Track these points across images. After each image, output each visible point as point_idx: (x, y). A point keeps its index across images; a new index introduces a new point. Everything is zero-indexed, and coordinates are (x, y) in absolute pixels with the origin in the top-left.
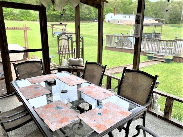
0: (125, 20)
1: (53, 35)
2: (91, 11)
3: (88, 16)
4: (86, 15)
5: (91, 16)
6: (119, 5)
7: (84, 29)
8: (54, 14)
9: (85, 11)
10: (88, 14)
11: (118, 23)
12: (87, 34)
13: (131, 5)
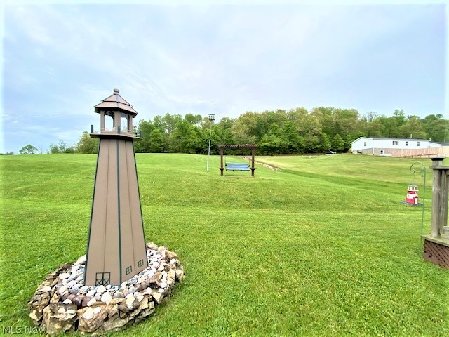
0: (396, 149)
1: (222, 170)
2: (323, 138)
3: (318, 147)
4: (315, 145)
5: (323, 146)
6: (377, 126)
7: (309, 164)
8: (265, 146)
9: (313, 140)
10: (319, 144)
11: (382, 155)
12: (314, 172)
13: (404, 126)
